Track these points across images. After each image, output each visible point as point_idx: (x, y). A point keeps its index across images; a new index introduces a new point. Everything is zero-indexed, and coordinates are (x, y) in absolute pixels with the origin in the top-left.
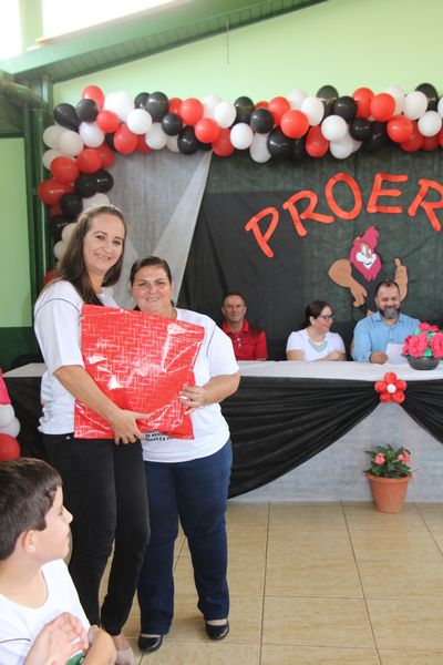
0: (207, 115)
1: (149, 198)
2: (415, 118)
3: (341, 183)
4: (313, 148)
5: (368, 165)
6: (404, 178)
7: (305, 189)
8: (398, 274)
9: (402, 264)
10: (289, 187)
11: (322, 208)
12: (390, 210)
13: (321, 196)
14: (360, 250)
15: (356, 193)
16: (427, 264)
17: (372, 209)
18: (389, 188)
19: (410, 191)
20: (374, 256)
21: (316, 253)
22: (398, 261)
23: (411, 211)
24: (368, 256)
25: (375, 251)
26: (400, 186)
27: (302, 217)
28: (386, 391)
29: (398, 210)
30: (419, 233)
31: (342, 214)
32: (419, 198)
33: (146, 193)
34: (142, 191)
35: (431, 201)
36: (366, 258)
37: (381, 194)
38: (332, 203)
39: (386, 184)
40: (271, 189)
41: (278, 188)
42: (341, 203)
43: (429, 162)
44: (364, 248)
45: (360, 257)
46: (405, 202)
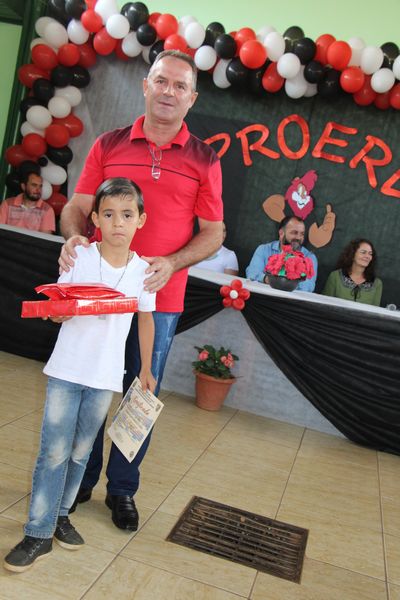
0: (180, 33)
1: (120, 103)
2: (369, 73)
3: (295, 123)
4: (268, 82)
5: (323, 112)
6: (354, 131)
7: (261, 123)
8: (326, 220)
9: (332, 211)
10: (246, 118)
11: (271, 143)
12: (333, 158)
13: (273, 133)
14: (297, 190)
15: (306, 136)
16: (356, 216)
17: (317, 154)
18: (338, 138)
19: (355, 144)
20: (308, 198)
21: (256, 183)
22: (329, 208)
23: (352, 164)
24: (303, 197)
25: (310, 194)
26: (348, 138)
27: (251, 148)
28: (228, 296)
29: (341, 160)
30: (355, 185)
31: (288, 153)
32: (363, 153)
33: (119, 97)
34: (116, 96)
35: (373, 158)
36: (300, 198)
37: (328, 142)
38: (281, 140)
39: (335, 134)
40: (229, 117)
41: (236, 117)
42: (290, 142)
43: (381, 121)
44: (301, 189)
45: (295, 197)
46: (349, 153)
